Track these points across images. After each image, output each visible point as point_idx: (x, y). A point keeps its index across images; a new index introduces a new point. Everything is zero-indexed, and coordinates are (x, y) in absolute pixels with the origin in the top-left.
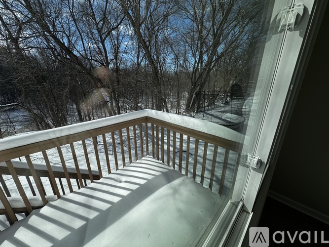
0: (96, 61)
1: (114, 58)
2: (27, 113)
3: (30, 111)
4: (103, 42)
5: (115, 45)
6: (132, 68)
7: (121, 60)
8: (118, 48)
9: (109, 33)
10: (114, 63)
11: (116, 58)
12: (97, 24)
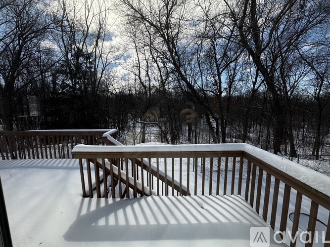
0: (210, 91)
1: (227, 87)
2: (159, 129)
3: (160, 128)
4: (219, 75)
5: (231, 75)
6: (247, 95)
7: (235, 88)
8: (234, 77)
9: (227, 66)
10: (227, 92)
11: (230, 86)
12: (216, 62)
